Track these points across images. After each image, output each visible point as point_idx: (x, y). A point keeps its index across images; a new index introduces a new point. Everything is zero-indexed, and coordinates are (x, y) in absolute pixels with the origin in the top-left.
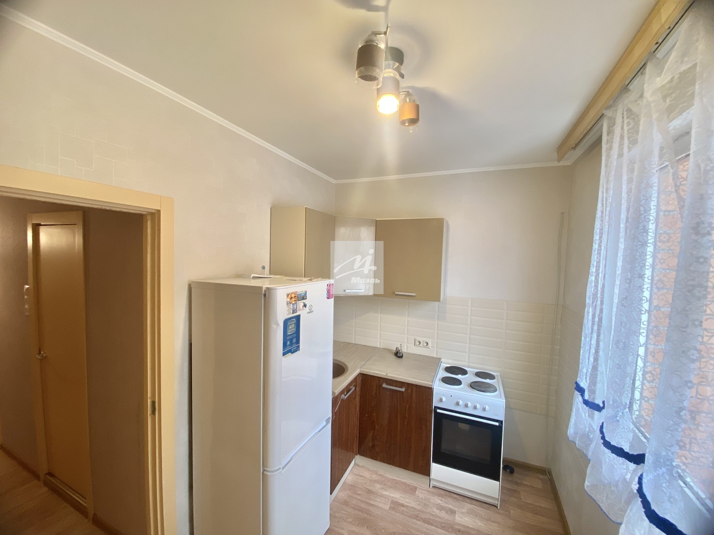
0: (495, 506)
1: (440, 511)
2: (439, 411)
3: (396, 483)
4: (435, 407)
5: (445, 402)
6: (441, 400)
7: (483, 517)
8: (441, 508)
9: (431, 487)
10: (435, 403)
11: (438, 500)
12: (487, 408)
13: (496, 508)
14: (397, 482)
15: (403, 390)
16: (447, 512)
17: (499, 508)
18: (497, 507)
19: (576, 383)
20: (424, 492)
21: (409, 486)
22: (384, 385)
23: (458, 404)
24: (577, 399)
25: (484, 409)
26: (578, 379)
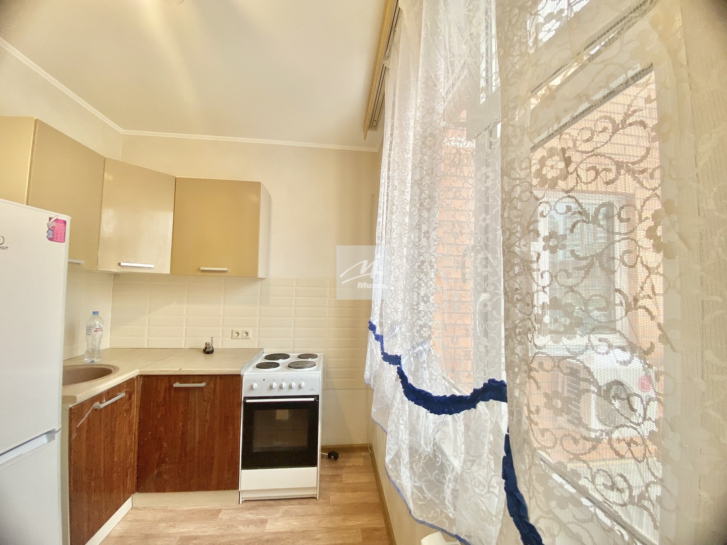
0: (314, 498)
1: (248, 526)
2: (248, 401)
3: (193, 514)
4: (245, 398)
5: (256, 389)
6: (252, 388)
7: (300, 514)
8: (249, 522)
9: (241, 502)
10: (245, 393)
11: (248, 516)
12: (303, 384)
13: (314, 500)
14: (192, 512)
15: (203, 385)
16: (255, 525)
17: (318, 499)
18: (316, 498)
19: (370, 322)
20: (231, 511)
21: (210, 511)
22: (177, 385)
23: (271, 387)
24: (371, 338)
25: (300, 387)
26: (371, 318)
